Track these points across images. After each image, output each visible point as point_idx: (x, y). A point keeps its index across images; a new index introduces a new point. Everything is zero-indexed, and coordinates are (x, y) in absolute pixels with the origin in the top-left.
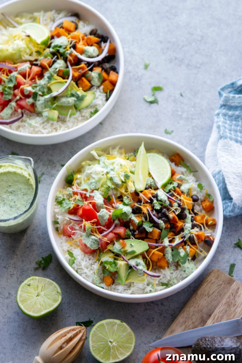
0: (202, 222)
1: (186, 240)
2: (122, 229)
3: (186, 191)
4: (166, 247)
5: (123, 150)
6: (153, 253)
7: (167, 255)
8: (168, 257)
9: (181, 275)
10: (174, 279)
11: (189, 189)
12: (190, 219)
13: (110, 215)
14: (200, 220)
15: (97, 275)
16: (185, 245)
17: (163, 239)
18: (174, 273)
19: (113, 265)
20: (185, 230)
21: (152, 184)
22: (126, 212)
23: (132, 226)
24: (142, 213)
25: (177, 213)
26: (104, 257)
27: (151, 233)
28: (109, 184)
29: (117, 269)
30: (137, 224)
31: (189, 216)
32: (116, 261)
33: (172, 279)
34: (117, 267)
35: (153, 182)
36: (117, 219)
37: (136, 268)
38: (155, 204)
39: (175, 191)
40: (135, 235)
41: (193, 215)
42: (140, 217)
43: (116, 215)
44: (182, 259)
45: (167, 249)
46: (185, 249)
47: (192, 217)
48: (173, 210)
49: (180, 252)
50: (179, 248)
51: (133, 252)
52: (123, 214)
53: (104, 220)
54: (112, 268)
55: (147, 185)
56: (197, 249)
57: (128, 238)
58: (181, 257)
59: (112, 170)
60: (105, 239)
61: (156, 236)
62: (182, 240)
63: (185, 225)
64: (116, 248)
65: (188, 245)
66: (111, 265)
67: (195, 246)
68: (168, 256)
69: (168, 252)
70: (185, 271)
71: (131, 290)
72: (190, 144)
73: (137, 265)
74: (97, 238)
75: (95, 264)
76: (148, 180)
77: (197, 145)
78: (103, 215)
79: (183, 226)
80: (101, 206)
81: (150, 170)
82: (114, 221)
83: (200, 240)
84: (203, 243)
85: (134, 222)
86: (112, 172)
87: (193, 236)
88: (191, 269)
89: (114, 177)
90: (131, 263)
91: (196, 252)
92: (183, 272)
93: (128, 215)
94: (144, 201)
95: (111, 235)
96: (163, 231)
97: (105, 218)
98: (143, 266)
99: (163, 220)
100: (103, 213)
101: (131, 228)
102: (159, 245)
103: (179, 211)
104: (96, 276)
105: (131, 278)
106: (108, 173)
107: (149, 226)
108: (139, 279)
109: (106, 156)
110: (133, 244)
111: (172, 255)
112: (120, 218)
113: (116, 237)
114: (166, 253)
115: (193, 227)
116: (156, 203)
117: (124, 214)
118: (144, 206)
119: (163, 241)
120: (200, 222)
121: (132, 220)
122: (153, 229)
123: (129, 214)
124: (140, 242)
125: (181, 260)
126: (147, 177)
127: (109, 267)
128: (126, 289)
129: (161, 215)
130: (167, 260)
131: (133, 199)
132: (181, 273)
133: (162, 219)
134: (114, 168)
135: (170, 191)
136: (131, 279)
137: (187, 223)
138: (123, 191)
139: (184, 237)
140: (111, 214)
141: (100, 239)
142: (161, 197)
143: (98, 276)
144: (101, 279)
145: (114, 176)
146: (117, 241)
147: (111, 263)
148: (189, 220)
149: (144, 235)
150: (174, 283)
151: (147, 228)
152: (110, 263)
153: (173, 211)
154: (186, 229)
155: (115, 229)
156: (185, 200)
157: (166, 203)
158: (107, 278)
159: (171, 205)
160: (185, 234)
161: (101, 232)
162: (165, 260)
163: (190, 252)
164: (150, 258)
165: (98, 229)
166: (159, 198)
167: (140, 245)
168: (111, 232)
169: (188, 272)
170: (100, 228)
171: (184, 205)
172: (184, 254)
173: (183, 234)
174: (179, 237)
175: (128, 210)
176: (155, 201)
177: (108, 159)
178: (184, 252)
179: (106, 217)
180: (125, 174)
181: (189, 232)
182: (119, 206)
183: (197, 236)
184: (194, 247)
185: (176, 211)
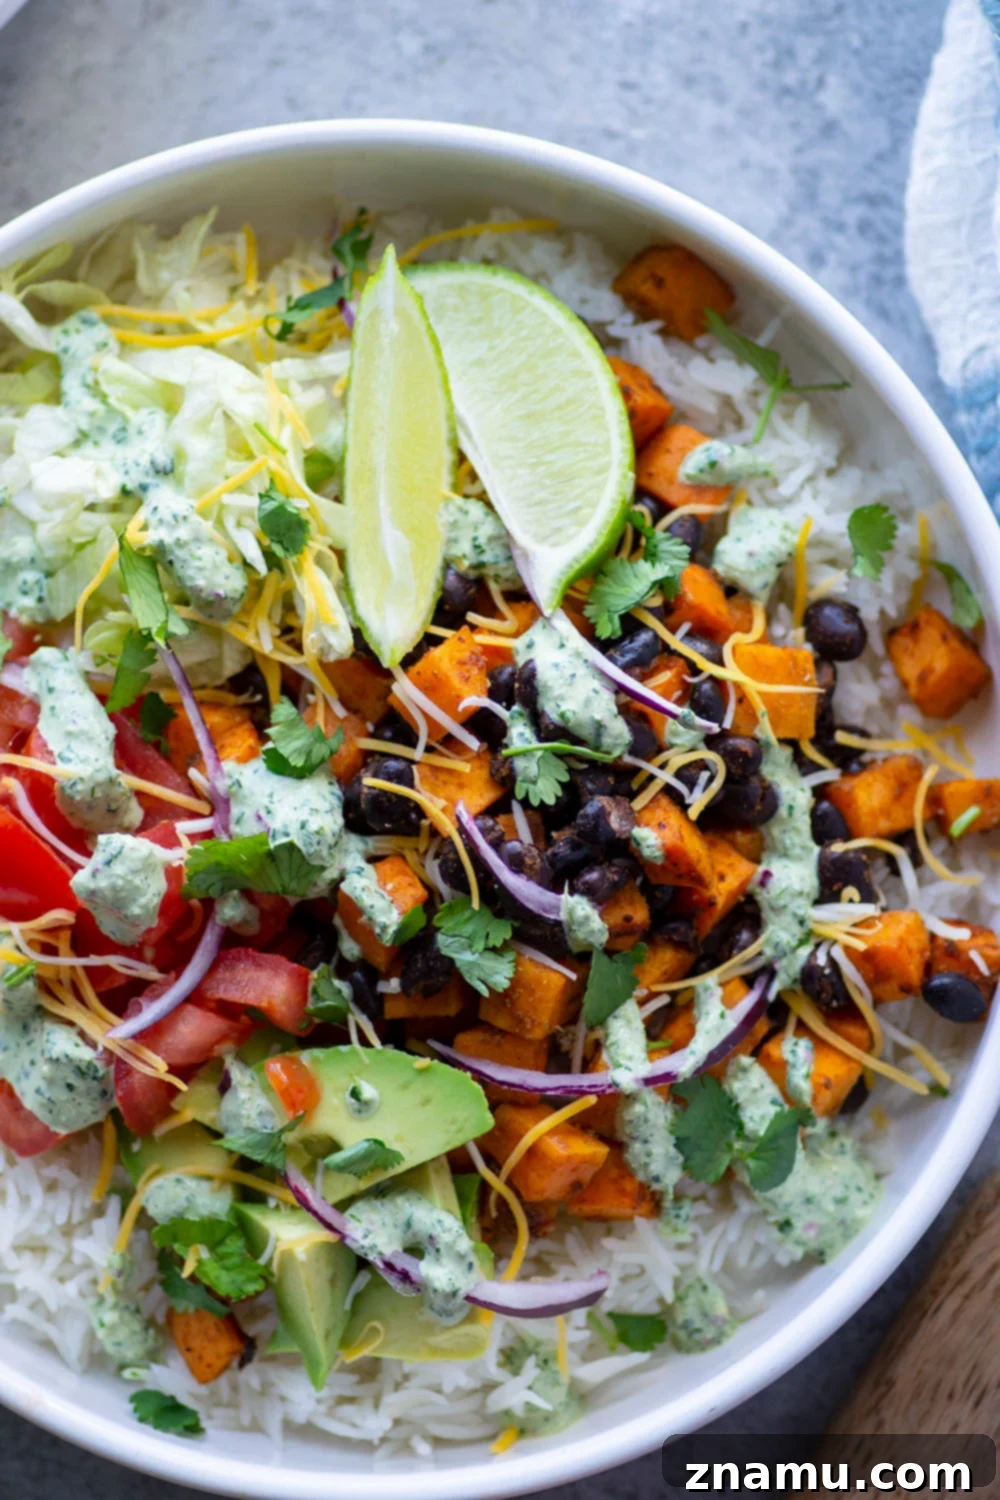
0: (898, 822)
1: (779, 996)
2: (276, 969)
3: (758, 581)
4: (631, 1098)
5: (241, 239)
6: (533, 1152)
7: (637, 1147)
8: (646, 1165)
9: (757, 1248)
10: (705, 1288)
11: (784, 558)
12: (804, 823)
13: (173, 873)
14: (885, 812)
15: (115, 1306)
16: (776, 1031)
17: (602, 1022)
18: (707, 1243)
19: (235, 1245)
20: (766, 914)
21: (487, 557)
22: (299, 844)
23: (354, 936)
24: (425, 834)
25: (699, 801)
26: (157, 1173)
27: (504, 999)
28: (147, 611)
29: (266, 1276)
30: (387, 939)
31: (795, 793)
32: (254, 1213)
33: (691, 1286)
34: (262, 1261)
35: (491, 539)
36: (235, 892)
37: (405, 1276)
38: (519, 764)
39: (668, 612)
40: (382, 997)
41: (831, 774)
42: (411, 857)
43: (218, 864)
44: (754, 1156)
45: (638, 1108)
46: (778, 1071)
47: (820, 792)
48: (666, 777)
49: (741, 1098)
50: (731, 1069)
51: (378, 1154)
52: (271, 855)
53: (134, 922)
54: (227, 1269)
55: (447, 565)
56: (869, 1046)
57: (328, 1033)
58: (746, 1138)
59: (164, 472)
60: (155, 1065)
61: (543, 1018)
62: (747, 1002)
63: (767, 874)
64: (245, 1123)
65: (802, 1028)
66: (213, 1246)
67: (854, 1030)
68: (649, 1154)
69: (644, 1131)
70: (785, 1226)
71: (383, 1409)
72: (786, 91)
73: (415, 1250)
74: (93, 1045)
75: (99, 1225)
76: (454, 525)
77: (834, 99)
78: (114, 888)
79: (752, 887)
80: (98, 794)
81: (469, 436)
82: (209, 905)
83: (892, 987)
84: (908, 1003)
85: (363, 919)
86: (165, 498)
87: (832, 963)
88: (831, 1207)
89: (179, 543)
90: (366, 1243)
91: (865, 1068)
92: (776, 1234)
93: (316, 862)
94: (430, 736)
95: (194, 1028)
96: (598, 963)
97: (136, 910)
98: (461, 1257)
99: (590, 892)
100: (118, 869)
101: (349, 948)
102: (568, 1090)
103: (711, 779)
104: (110, 1317)
105: (374, 1331)
106: (129, 498)
107: (480, 945)
108: (441, 1339)
109: (109, 320)
110: (368, 1092)
111: (680, 1144)
112: (258, 887)
113: (234, 1035)
114: (634, 1138)
115: (833, 881)
116: (525, 754)
117: (284, 856)
118: (436, 769)
119: (599, 1034)
120: (884, 825)
121: (349, 900)
122: (517, 963)
123: (325, 852)
124: (422, 1071)
125: (752, 1163)
126: (447, 500)
127: (200, 1262)
128: (348, 1393)
129: (575, 846)
130: (641, 1177)
131: (344, 702)
132: (762, 1238)
133: (579, 884)
134: (179, 455)
135: (631, 624)
136: (378, 1342)
137: (785, 854)
138: (264, 640)
139: (769, 972)
140: (178, 856)
141: (109, 1056)
142: (562, 698)
143: (127, 1308)
144: (150, 1323)
145: (183, 533)
146: (243, 1059)
147: (218, 1235)
148: (797, 830)
149: (452, 1009)
150: (705, 1315)
151: (472, 964)
152: (211, 1233)
153: (668, 790)
154: (778, 910)
155: (222, 974)
156: (754, 687)
157: (607, 741)
158: (195, 1327)
159: (647, 743)
160: (769, 952)
161: (120, 997)
162: (629, 1186)
163: (814, 1098)
164: (509, 1183)
165: (96, 975)
166: (551, 710)
167: (426, 1102)
168: (196, 998)
169: (809, 1226)
170: (107, 971)
171: (753, 718)
172: (773, 1110)
173: (760, 954)
174: (723, 985)
175: (313, 826)
176: (519, 734)
177: (125, 348)
178: (772, 1090)
179: (143, 901)
180: (270, 506)
181: (798, 931)
182: (239, 784)
183: (868, 961)
184: (848, 1038)
185: (691, 785)
